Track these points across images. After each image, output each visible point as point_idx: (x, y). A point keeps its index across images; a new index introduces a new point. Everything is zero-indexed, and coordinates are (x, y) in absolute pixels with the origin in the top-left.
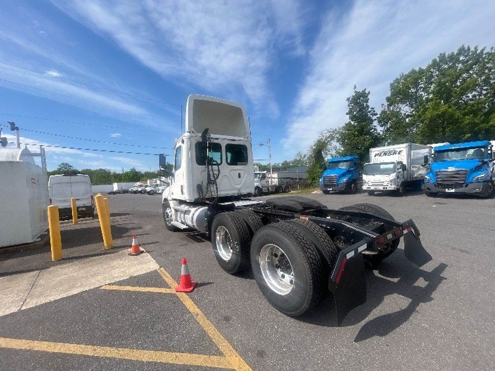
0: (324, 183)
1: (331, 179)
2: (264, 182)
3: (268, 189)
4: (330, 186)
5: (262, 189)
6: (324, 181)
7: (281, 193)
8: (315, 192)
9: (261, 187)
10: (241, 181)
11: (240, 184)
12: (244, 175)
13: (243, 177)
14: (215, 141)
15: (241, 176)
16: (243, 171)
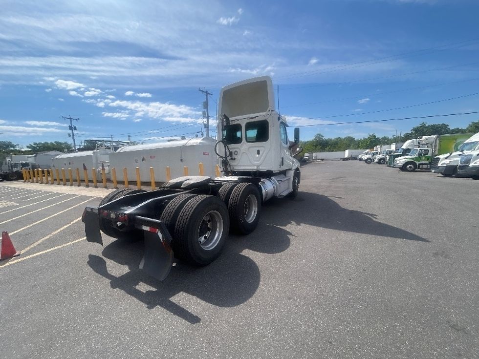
10: (260, 158)
11: (260, 160)
12: (264, 152)
13: (263, 154)
14: (236, 123)
15: (261, 153)
16: (263, 148)
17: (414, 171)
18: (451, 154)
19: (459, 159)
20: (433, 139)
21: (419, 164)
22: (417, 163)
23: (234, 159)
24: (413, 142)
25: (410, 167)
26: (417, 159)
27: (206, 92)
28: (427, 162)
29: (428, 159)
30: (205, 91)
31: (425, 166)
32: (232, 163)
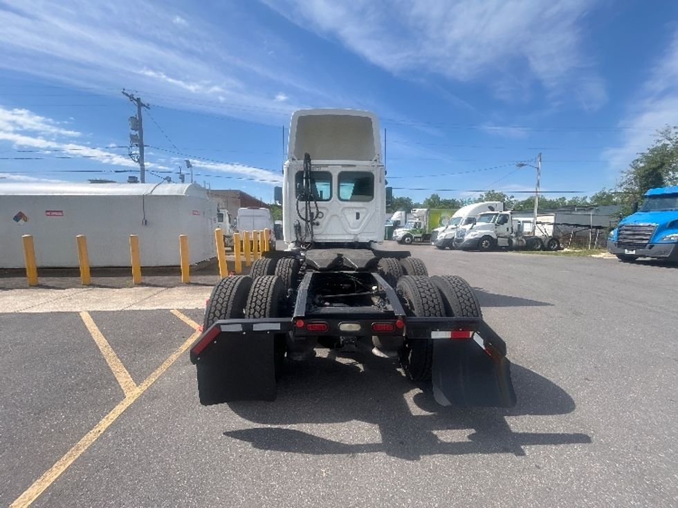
0: (618, 239)
1: (635, 230)
2: (503, 229)
3: (510, 241)
4: (630, 246)
5: (497, 240)
6: (619, 234)
7: (538, 250)
8: (602, 255)
9: (495, 237)
10: (360, 224)
11: (358, 228)
12: (366, 215)
13: (364, 218)
14: (323, 169)
15: (361, 216)
16: (364, 210)
17: (410, 244)
18: (447, 227)
19: (454, 232)
20: (424, 213)
21: (415, 237)
22: (414, 236)
23: (318, 224)
24: (401, 214)
25: (408, 240)
26: (413, 231)
27: (138, 100)
28: (420, 235)
29: (421, 232)
30: (136, 98)
31: (419, 240)
32: (316, 230)
